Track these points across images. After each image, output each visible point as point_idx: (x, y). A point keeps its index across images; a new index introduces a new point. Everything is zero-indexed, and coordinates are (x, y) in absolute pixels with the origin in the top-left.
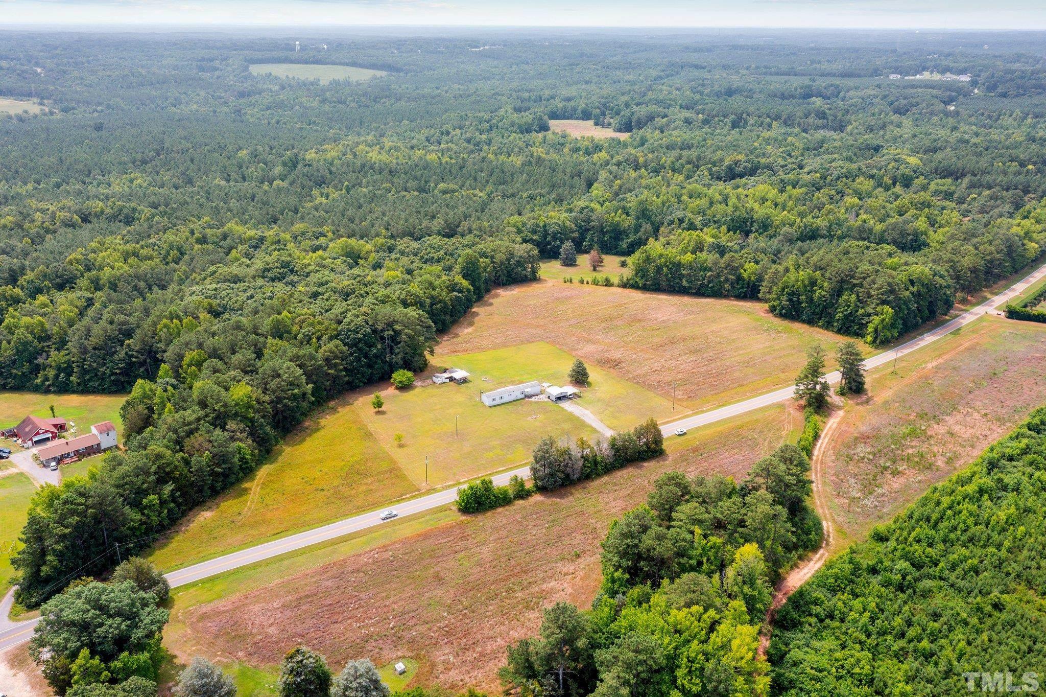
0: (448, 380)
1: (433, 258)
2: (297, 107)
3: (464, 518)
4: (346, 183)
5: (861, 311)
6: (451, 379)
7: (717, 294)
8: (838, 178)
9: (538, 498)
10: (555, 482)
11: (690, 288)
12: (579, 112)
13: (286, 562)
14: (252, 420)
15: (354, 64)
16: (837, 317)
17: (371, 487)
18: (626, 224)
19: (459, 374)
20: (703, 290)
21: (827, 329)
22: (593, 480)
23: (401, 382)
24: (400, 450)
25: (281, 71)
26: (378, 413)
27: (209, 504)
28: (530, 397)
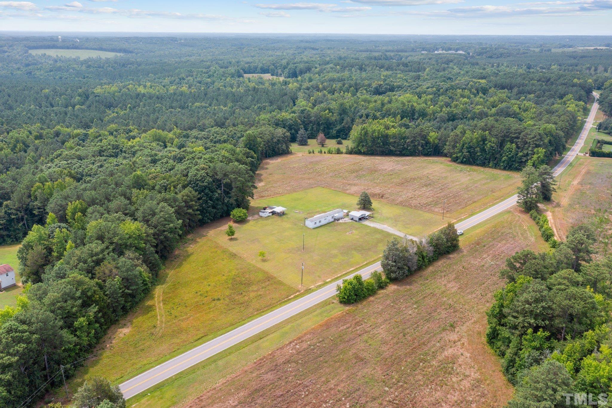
0: (271, 214)
1: (220, 140)
2: (71, 70)
3: (347, 308)
4: (129, 105)
5: (521, 154)
6: (273, 213)
7: (413, 153)
8: (447, 90)
9: (392, 287)
10: (404, 273)
11: (396, 151)
12: (258, 69)
13: (220, 363)
14: (143, 250)
15: (101, 49)
16: (503, 159)
17: (259, 293)
18: (334, 119)
19: (278, 209)
20: (404, 152)
21: (495, 168)
22: (423, 270)
23: (240, 217)
24: (266, 264)
25: (52, 53)
26: (231, 239)
27: (122, 322)
28: (338, 220)
